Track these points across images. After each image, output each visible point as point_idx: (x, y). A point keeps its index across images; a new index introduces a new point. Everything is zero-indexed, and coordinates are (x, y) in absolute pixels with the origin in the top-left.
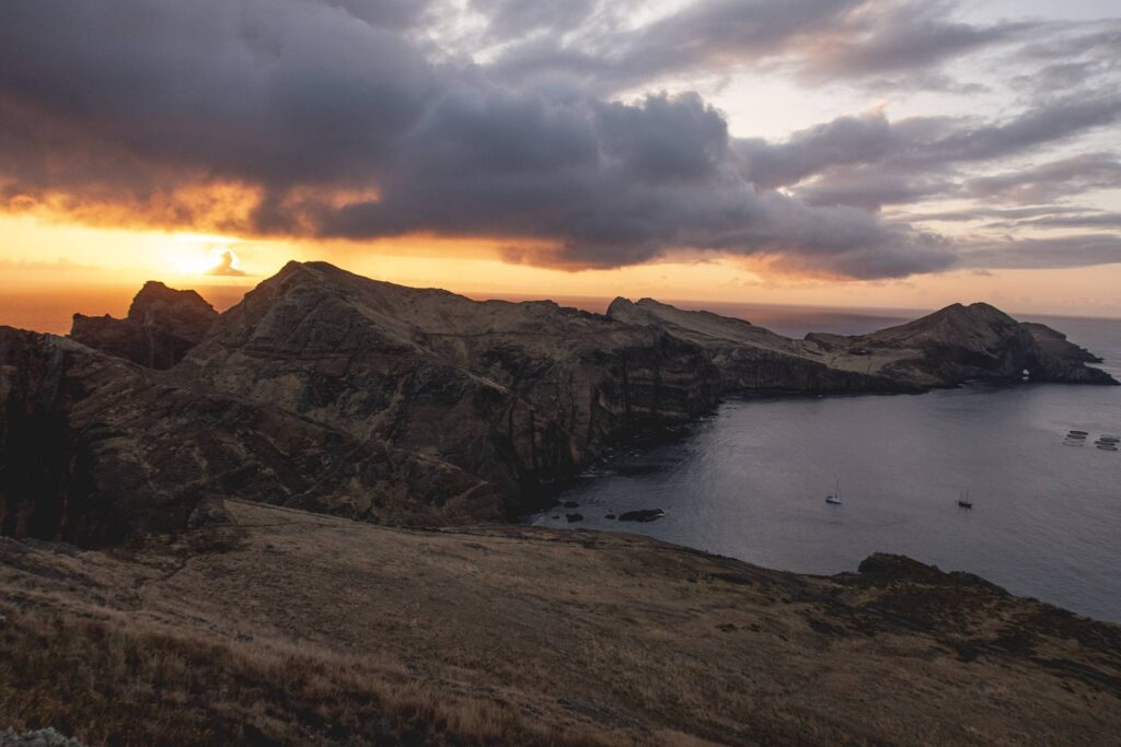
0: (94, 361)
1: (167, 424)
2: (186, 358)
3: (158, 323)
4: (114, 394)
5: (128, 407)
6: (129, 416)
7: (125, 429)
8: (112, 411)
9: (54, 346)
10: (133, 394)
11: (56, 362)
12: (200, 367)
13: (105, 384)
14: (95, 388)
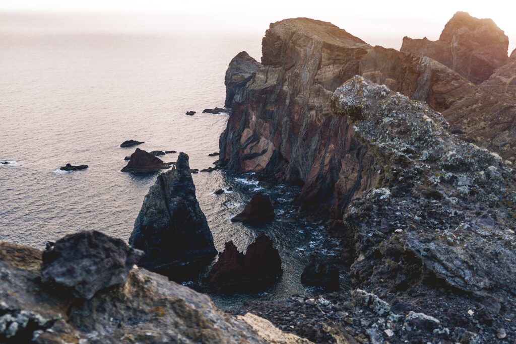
0: (453, 79)
1: (509, 136)
2: (493, 75)
3: (461, 44)
4: (467, 107)
5: (477, 119)
6: (478, 126)
7: (475, 137)
8: (465, 121)
9: (425, 66)
10: (481, 109)
11: (425, 79)
12: (505, 84)
13: (460, 98)
14: (454, 102)
